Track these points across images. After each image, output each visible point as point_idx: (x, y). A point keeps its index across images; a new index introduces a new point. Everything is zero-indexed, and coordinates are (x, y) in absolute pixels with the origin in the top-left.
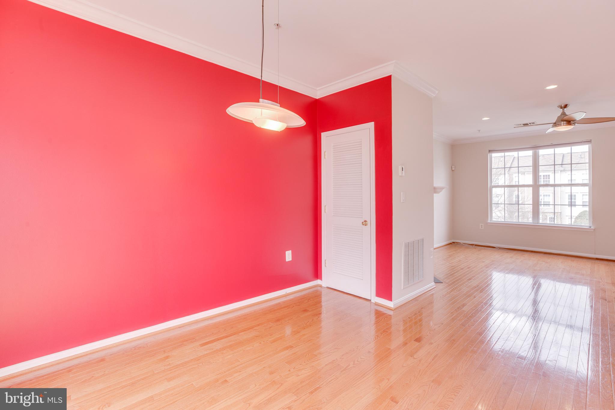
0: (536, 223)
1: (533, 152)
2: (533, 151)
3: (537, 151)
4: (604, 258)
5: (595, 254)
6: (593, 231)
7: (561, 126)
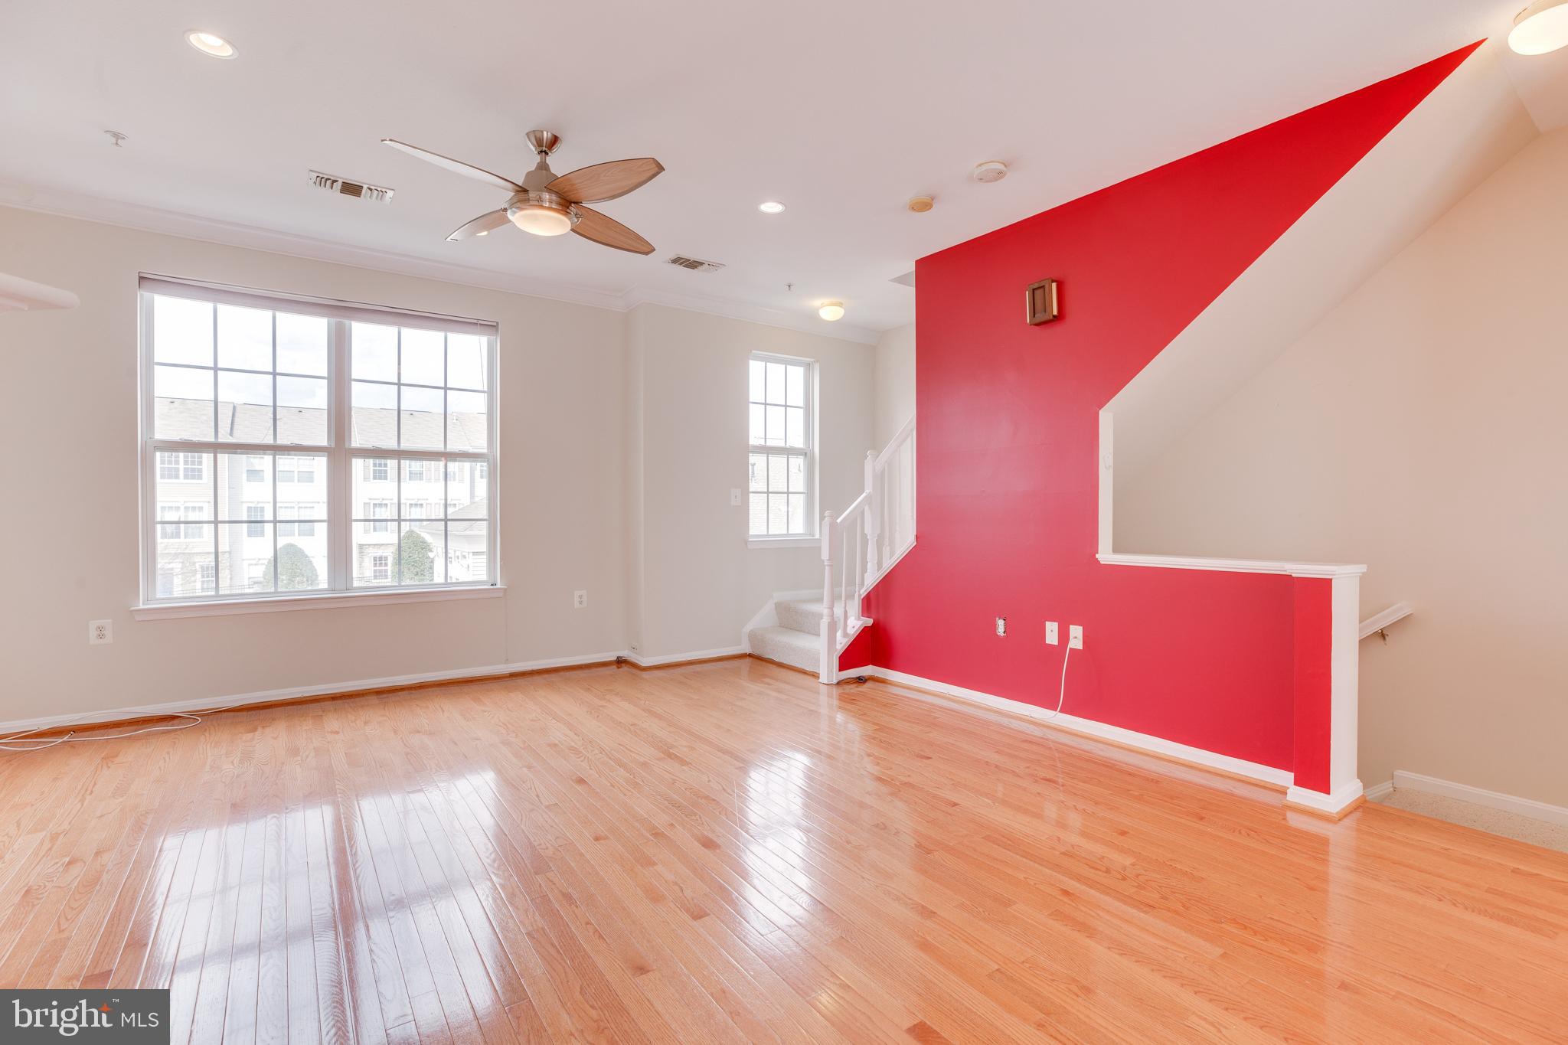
0: (341, 591)
1: (329, 324)
2: (334, 320)
3: (347, 322)
4: (530, 668)
5: (507, 661)
6: (501, 595)
7: (542, 207)
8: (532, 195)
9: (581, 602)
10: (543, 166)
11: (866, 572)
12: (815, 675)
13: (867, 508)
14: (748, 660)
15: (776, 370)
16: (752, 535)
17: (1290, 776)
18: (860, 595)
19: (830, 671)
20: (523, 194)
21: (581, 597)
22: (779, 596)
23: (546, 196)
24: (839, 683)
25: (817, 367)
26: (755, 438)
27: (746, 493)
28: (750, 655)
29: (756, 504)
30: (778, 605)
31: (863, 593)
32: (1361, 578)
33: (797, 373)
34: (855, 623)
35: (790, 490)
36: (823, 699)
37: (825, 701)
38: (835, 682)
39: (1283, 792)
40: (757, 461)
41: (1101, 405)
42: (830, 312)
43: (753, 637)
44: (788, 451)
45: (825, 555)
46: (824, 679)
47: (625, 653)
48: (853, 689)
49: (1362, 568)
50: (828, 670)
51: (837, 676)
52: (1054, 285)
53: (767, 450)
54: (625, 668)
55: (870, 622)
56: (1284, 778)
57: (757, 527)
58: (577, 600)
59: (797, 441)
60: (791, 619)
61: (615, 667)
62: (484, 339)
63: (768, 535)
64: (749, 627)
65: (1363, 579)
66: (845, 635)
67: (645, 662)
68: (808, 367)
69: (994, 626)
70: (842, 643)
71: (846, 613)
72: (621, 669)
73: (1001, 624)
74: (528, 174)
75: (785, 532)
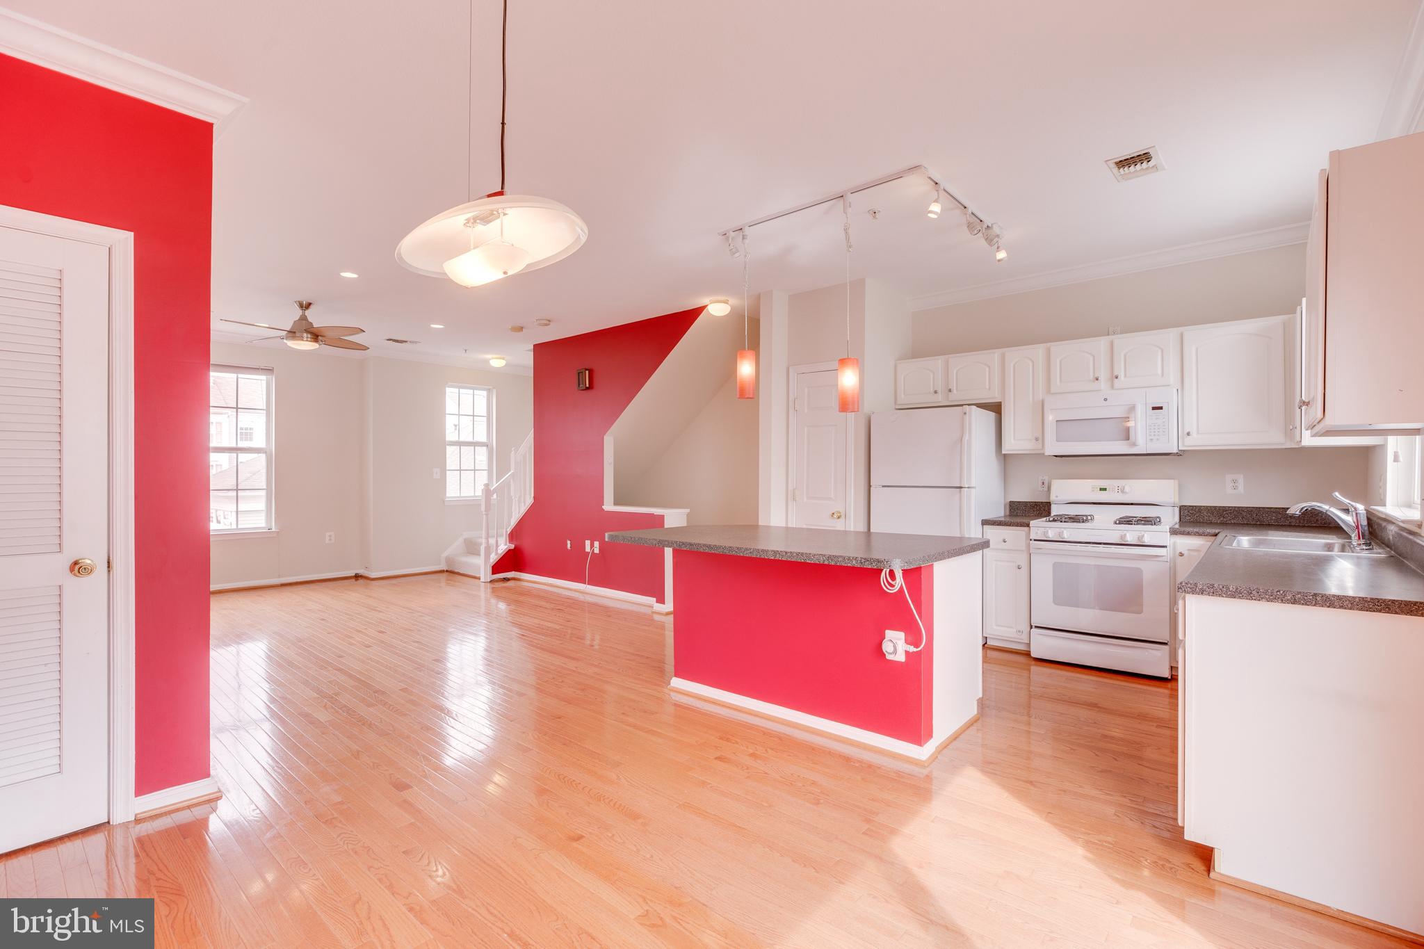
4: (295, 581)
5: (279, 577)
6: (275, 535)
7: (303, 340)
8: (297, 334)
9: (330, 540)
10: (304, 318)
11: (512, 517)
12: (479, 578)
13: (512, 481)
14: (445, 575)
15: (466, 394)
16: (448, 497)
17: (655, 599)
18: (507, 532)
19: (485, 574)
20: (292, 334)
21: (330, 536)
22: (466, 535)
23: (305, 335)
24: (491, 581)
25: (495, 391)
26: (451, 435)
27: (444, 471)
28: (447, 571)
29: (452, 478)
30: (465, 540)
31: (509, 530)
32: (687, 515)
33: (481, 396)
34: (503, 546)
35: (476, 468)
36: (482, 589)
37: (483, 591)
38: (489, 580)
39: (651, 607)
40: (451, 451)
41: (605, 434)
42: (497, 363)
43: (449, 560)
44: (475, 444)
45: (483, 508)
46: (482, 580)
47: (361, 571)
48: (498, 585)
49: (688, 511)
50: (485, 573)
51: (490, 577)
52: (587, 372)
53: (460, 444)
54: (361, 581)
55: (512, 546)
56: (652, 600)
57: (452, 491)
58: (327, 539)
59: (482, 437)
60: (472, 548)
61: (354, 580)
62: (264, 377)
63: (460, 497)
64: (445, 554)
65: (688, 515)
66: (497, 554)
67: (373, 575)
68: (489, 391)
69: (567, 544)
70: (494, 558)
71: (497, 542)
72: (358, 581)
73: (569, 542)
74: (295, 322)
75: (459, 495)
